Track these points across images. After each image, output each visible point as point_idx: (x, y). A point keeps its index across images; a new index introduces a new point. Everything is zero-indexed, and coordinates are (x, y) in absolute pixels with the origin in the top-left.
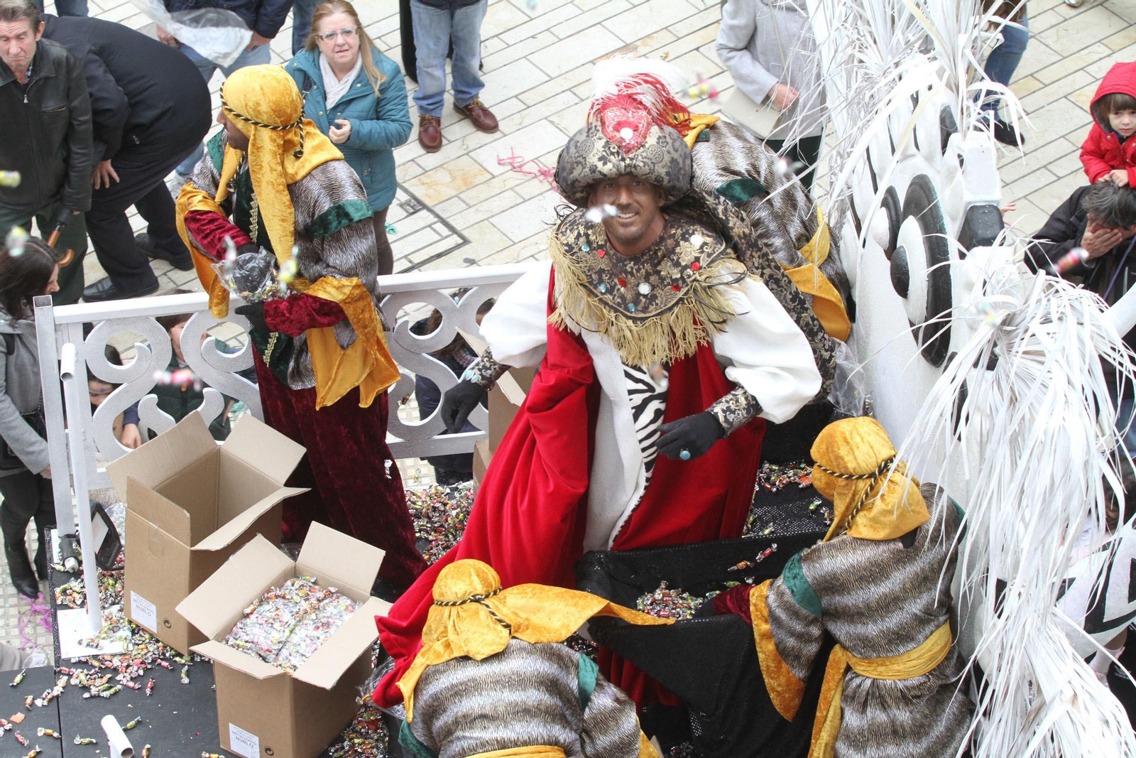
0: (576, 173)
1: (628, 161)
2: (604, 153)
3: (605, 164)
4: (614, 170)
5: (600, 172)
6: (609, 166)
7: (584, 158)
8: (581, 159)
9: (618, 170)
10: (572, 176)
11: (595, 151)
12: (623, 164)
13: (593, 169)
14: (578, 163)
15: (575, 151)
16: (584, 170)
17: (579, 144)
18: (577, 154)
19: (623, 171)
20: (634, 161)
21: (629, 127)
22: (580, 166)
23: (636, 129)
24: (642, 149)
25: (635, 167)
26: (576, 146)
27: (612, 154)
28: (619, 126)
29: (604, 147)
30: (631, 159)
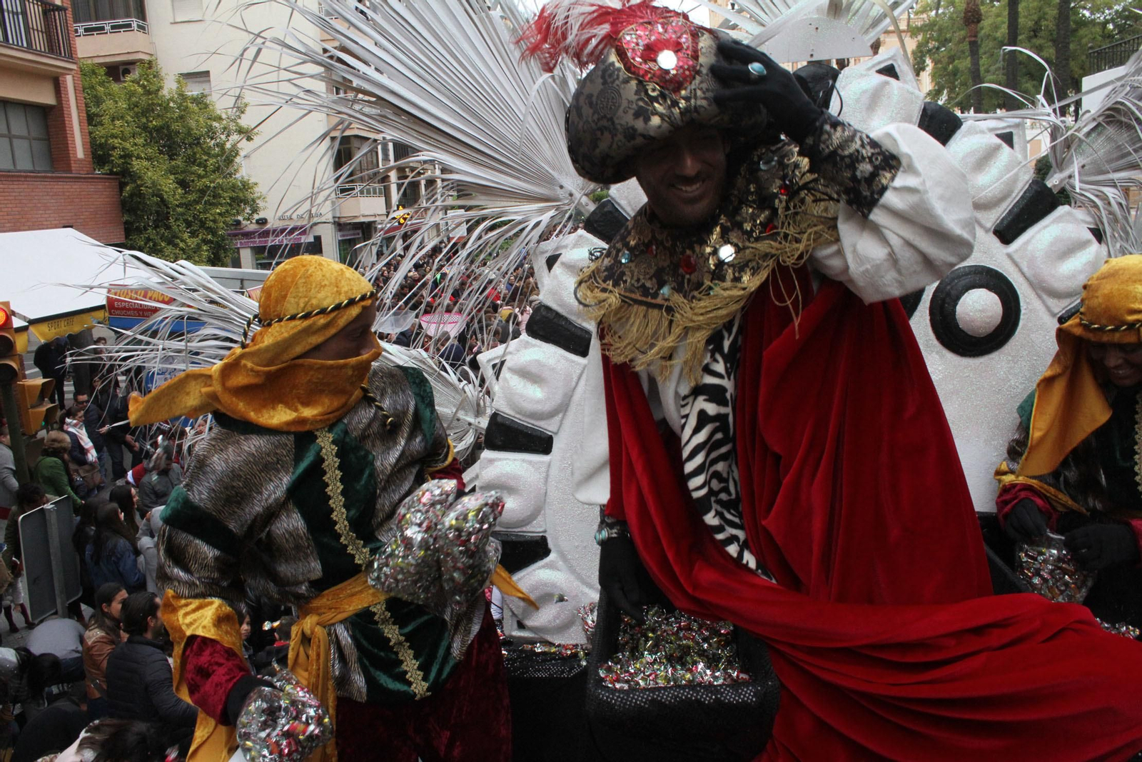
0: (603, 145)
1: (683, 104)
2: (641, 104)
3: (647, 120)
4: (665, 125)
5: (643, 136)
6: (656, 121)
7: (611, 120)
8: (604, 123)
9: (671, 124)
10: (597, 151)
11: (625, 104)
12: (676, 111)
13: (631, 133)
14: (602, 129)
15: (591, 111)
16: (616, 139)
17: (594, 99)
18: (596, 117)
19: (680, 123)
20: (693, 101)
21: (668, 48)
22: (606, 134)
23: (677, 48)
24: (698, 78)
25: (696, 109)
26: (591, 104)
27: (655, 99)
28: (651, 52)
29: (637, 93)
30: (687, 99)
